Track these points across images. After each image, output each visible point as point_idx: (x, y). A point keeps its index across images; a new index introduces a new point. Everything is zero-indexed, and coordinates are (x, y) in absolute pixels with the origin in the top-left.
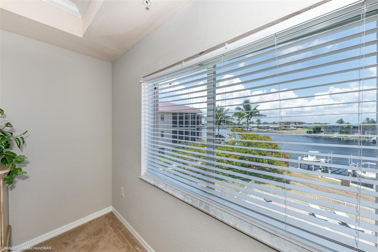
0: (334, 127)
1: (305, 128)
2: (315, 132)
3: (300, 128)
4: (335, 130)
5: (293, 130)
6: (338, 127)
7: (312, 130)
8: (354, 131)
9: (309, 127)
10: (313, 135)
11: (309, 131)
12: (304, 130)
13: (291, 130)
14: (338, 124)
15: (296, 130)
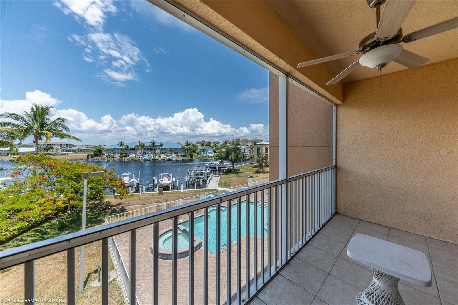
0: (115, 149)
1: (79, 151)
2: (96, 155)
3: (72, 152)
4: (116, 152)
5: (63, 154)
6: (118, 149)
7: (93, 153)
8: (130, 152)
9: (83, 150)
10: (95, 158)
11: (90, 155)
12: (77, 153)
13: (61, 155)
14: (118, 147)
15: (67, 154)
